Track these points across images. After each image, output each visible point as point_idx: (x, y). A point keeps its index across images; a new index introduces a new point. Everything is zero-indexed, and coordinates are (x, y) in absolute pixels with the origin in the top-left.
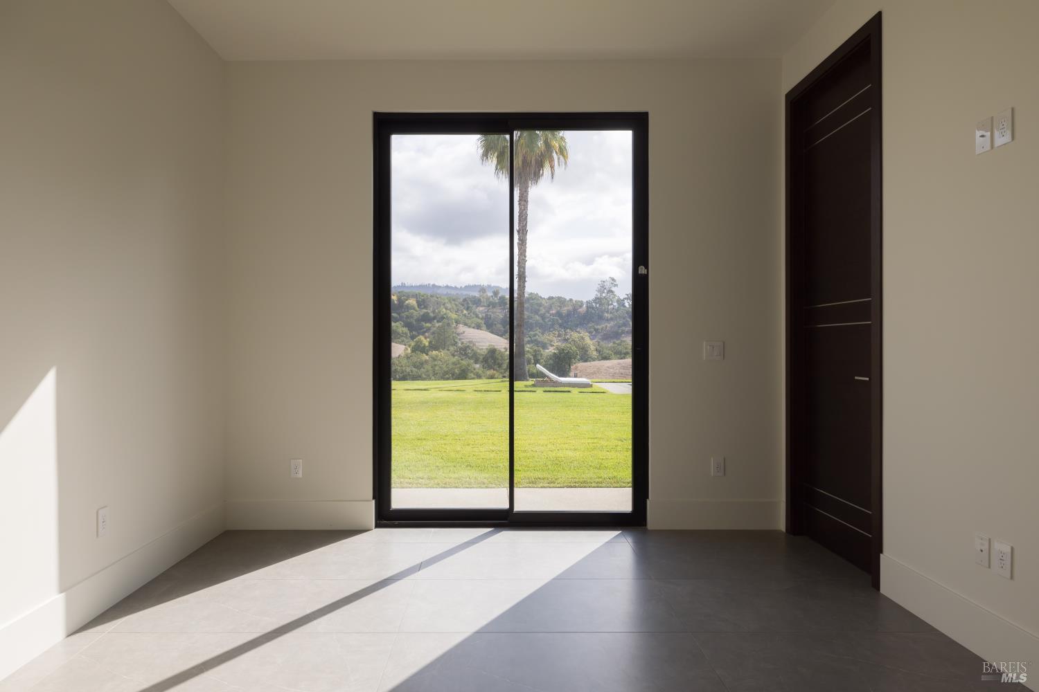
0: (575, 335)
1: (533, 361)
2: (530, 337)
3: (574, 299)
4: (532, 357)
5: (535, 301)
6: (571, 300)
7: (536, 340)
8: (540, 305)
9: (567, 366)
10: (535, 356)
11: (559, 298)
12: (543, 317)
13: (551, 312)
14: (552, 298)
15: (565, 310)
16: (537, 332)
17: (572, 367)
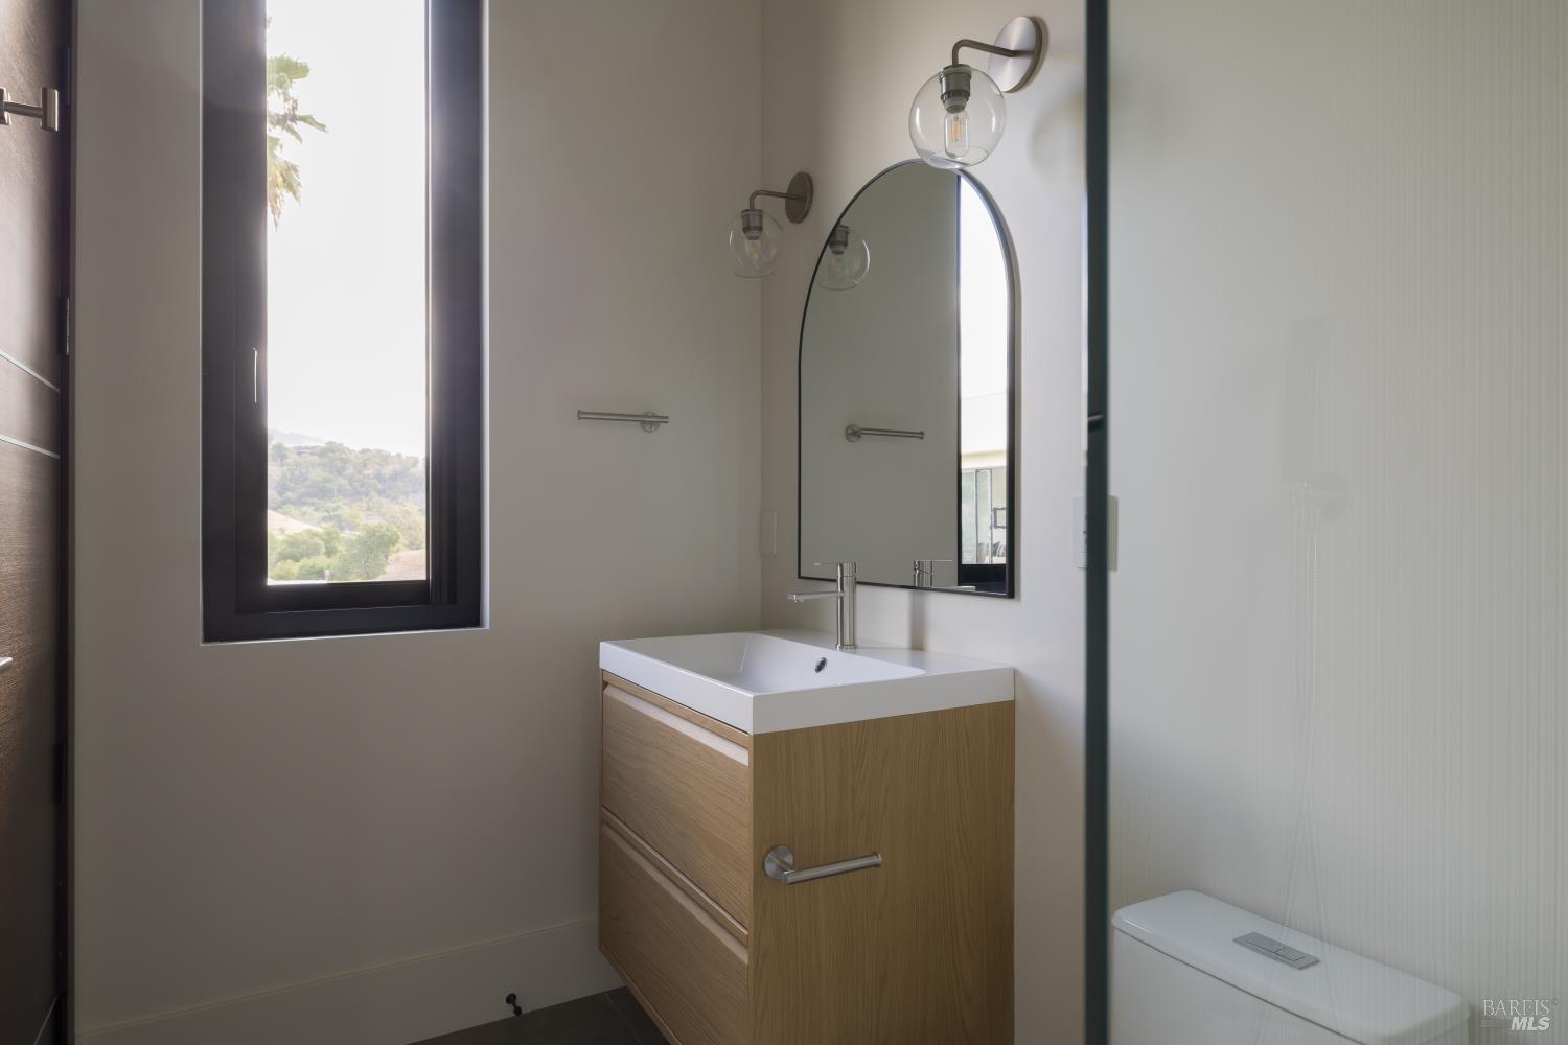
0: (395, 508)
1: (323, 549)
2: (328, 512)
3: (404, 455)
4: (322, 543)
5: (337, 454)
6: (399, 455)
7: (338, 516)
8: (345, 461)
9: (382, 557)
10: (327, 542)
11: (379, 452)
12: (351, 480)
13: (366, 472)
14: (368, 450)
15: (387, 471)
16: (340, 503)
17: (390, 557)
